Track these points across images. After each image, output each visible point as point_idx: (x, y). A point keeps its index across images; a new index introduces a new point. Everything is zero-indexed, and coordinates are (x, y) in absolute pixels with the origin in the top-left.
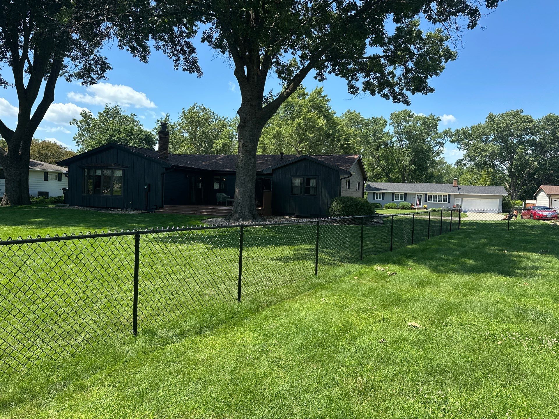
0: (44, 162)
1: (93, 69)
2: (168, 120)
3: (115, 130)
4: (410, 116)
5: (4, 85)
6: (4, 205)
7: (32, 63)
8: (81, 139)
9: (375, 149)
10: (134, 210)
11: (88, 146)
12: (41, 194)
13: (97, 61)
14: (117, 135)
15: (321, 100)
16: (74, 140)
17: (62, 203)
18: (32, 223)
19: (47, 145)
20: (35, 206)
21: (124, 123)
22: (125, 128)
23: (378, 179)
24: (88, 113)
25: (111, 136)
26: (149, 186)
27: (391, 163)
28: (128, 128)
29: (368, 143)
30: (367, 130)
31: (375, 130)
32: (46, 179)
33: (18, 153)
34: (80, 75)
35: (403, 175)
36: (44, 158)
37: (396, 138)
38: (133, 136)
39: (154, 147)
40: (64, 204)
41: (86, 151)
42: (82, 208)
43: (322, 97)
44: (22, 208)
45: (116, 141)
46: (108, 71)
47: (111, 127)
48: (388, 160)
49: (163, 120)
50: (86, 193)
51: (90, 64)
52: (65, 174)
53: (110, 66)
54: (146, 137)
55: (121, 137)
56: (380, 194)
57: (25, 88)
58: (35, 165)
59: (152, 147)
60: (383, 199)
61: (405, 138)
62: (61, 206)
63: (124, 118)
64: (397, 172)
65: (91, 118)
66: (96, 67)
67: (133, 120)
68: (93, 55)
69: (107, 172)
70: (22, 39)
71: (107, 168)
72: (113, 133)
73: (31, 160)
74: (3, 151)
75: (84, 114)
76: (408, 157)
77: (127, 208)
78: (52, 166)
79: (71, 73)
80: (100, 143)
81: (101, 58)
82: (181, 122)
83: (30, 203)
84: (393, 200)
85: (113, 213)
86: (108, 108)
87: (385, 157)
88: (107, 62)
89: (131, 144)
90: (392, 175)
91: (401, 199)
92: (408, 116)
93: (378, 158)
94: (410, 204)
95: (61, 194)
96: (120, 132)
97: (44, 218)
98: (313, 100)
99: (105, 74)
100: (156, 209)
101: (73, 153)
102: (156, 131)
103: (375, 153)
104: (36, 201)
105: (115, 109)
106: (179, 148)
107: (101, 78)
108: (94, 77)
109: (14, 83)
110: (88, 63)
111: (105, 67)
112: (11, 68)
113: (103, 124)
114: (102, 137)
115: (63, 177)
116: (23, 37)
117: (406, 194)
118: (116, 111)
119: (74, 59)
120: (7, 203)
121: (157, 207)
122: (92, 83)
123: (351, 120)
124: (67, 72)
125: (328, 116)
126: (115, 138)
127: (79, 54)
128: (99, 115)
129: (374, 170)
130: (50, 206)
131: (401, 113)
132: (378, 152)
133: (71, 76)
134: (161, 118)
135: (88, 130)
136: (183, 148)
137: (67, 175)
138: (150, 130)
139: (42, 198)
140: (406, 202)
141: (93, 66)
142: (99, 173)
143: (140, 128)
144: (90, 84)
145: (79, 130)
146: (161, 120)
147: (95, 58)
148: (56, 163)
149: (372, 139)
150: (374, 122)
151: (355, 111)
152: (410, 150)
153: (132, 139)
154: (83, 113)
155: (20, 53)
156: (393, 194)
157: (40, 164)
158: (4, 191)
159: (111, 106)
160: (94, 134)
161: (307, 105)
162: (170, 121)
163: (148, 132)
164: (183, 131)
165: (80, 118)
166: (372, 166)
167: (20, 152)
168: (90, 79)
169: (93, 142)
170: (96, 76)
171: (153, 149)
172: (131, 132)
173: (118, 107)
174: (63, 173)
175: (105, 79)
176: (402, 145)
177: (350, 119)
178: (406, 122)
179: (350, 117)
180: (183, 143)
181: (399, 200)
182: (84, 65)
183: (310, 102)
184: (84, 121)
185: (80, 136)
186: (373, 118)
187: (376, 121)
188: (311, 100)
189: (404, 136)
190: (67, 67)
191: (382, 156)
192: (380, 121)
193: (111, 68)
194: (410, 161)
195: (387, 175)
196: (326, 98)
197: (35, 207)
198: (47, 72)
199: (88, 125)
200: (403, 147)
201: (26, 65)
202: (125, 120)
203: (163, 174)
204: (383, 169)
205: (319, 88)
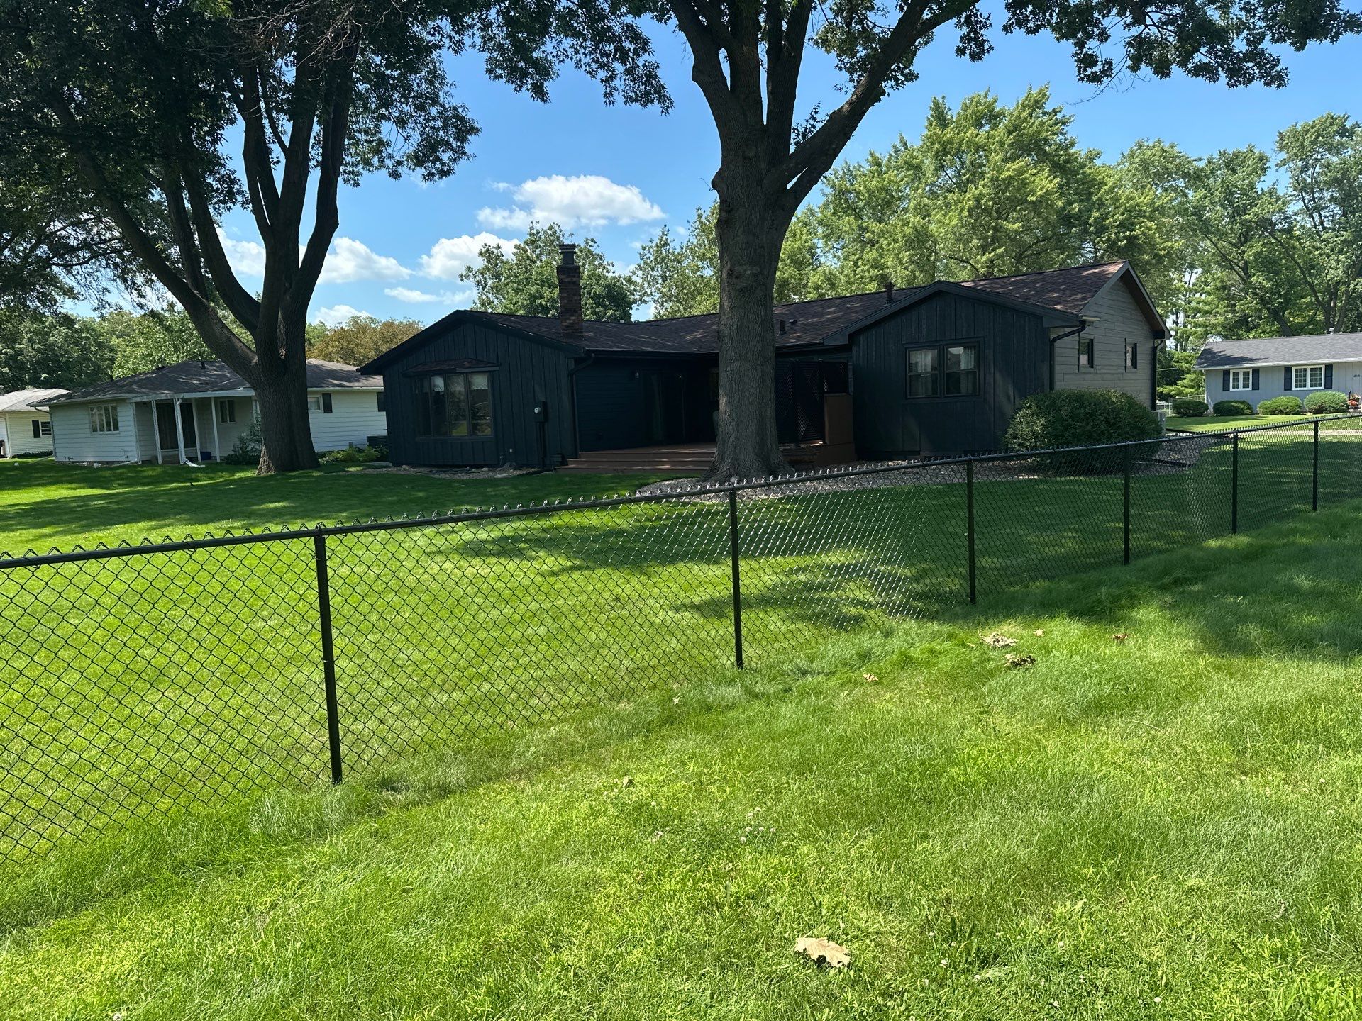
1: (441, 140)
4: (1347, 130)
6: (264, 474)
9: (1234, 245)
15: (1042, 124)
20: (320, 471)
23: (1249, 330)
26: (544, 407)
27: (1288, 280)
29: (1206, 228)
30: (1202, 192)
31: (1228, 191)
33: (279, 356)
34: (417, 160)
35: (1328, 311)
37: (1301, 203)
42: (415, 470)
43: (1045, 113)
48: (1276, 273)
56: (1246, 374)
60: (1256, 387)
61: (1330, 200)
64: (1308, 304)
71: (455, 372)
74: (251, 354)
76: (1342, 257)
77: (501, 466)
79: (399, 158)
83: (316, 466)
84: (1287, 387)
85: (473, 476)
87: (1267, 264)
90: (1291, 313)
91: (1315, 383)
92: (1337, 132)
93: (1245, 269)
94: (1344, 396)
98: (1016, 128)
100: (562, 464)
103: (1234, 256)
105: (550, 232)
110: (431, 127)
111: (465, 129)
117: (1329, 367)
118: (552, 238)
119: (401, 123)
120: (268, 469)
121: (563, 459)
123: (1146, 169)
125: (1064, 166)
129: (1235, 305)
130: (351, 469)
131: (1313, 127)
132: (1244, 252)
140: (1329, 392)
141: (441, 133)
142: (439, 384)
147: (442, 113)
149: (1218, 214)
150: (1227, 166)
151: (1159, 142)
152: (1346, 235)
156: (1288, 369)
161: (1001, 143)
166: (1228, 294)
168: (438, 165)
170: (449, 154)
176: (1322, 223)
177: (1145, 165)
178: (1329, 150)
179: (1143, 161)
181: (1308, 387)
183: (1010, 133)
184: (489, 270)
186: (1223, 154)
187: (1232, 164)
188: (1012, 128)
189: (1327, 195)
190: (388, 144)
191: (1256, 260)
192: (1243, 161)
194: (1350, 267)
195: (1276, 315)
196: (1059, 116)
197: (318, 475)
200: (1324, 228)
203: (571, 373)
204: (1262, 301)
205: (1034, 92)
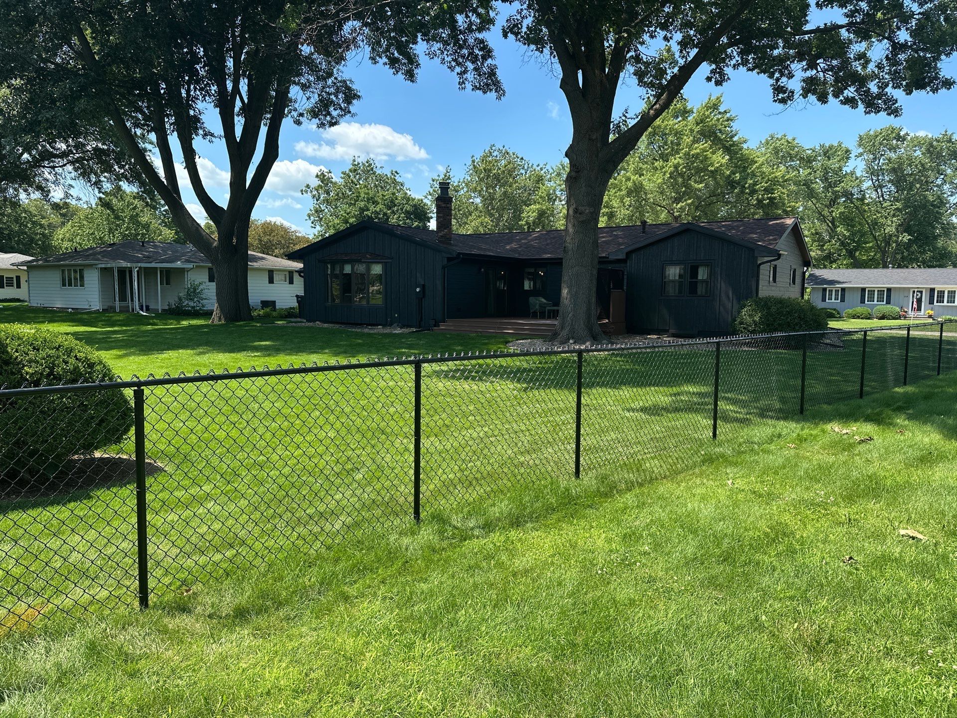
0: (268, 254)
1: (332, 102)
2: (449, 178)
3: (368, 199)
4: (900, 137)
5: (208, 137)
6: (216, 322)
7: (246, 101)
8: (319, 217)
9: (826, 206)
10: (401, 328)
11: (328, 227)
12: (265, 304)
13: (338, 88)
14: (372, 208)
15: (718, 120)
16: (307, 218)
17: (296, 317)
18: (256, 349)
19: (270, 229)
20: (258, 322)
21: (382, 188)
22: (383, 195)
23: (831, 262)
24: (326, 174)
25: (362, 210)
26: (423, 288)
27: (859, 231)
28: (388, 195)
29: (811, 194)
30: (809, 171)
31: (826, 170)
32: (271, 281)
33: (232, 243)
34: (314, 113)
35: (884, 253)
36: (267, 249)
37: (870, 182)
38: (395, 209)
39: (428, 224)
40: (299, 319)
41: (327, 235)
42: (326, 325)
43: (720, 113)
44: (241, 326)
45: (370, 218)
46: (355, 102)
47: (362, 195)
48: (853, 226)
49: (441, 178)
50: (330, 301)
51: (329, 94)
52: (299, 272)
53: (358, 94)
54: (416, 209)
55: (378, 210)
56: (837, 291)
57: (238, 140)
58: (255, 259)
59: (425, 224)
60: (843, 300)
61: (889, 182)
62: (295, 322)
63: (380, 178)
64: (871, 248)
65: (331, 182)
66: (337, 97)
67: (395, 182)
68: (333, 79)
69: (361, 268)
70: (230, 63)
71: (359, 261)
72: (365, 205)
73: (249, 252)
74: (212, 241)
75: (321, 177)
76: (894, 219)
77: (391, 325)
78: (279, 260)
79: (301, 111)
80: (346, 222)
81: (345, 81)
82: (469, 179)
83: (252, 319)
84: (863, 301)
85: (372, 332)
86: (356, 163)
87: (847, 220)
88: (354, 87)
89: (393, 220)
90: (860, 253)
91: (880, 299)
92: (895, 138)
93: (833, 222)
94: (898, 309)
95: (295, 304)
96: (375, 203)
97: (273, 341)
98: (702, 121)
99: (352, 108)
100: (435, 326)
101: (307, 240)
102: (430, 197)
103: (826, 212)
104: (259, 315)
105: (367, 164)
106: (466, 223)
107: (345, 114)
108: (335, 113)
109: (223, 134)
110: (326, 92)
111: (350, 96)
112: (218, 110)
113: (350, 190)
114: (350, 213)
115: (296, 277)
116: (232, 60)
117: (889, 290)
118: (369, 169)
119: (305, 87)
120: (220, 319)
121: (436, 322)
122: (332, 124)
123: (777, 153)
124: (295, 110)
125: (731, 148)
126: (369, 213)
127: (312, 79)
128: (343, 175)
129: (823, 246)
130: (279, 322)
131: (881, 133)
132: (832, 211)
133: (301, 115)
134: (439, 176)
135: (328, 202)
136: (473, 224)
137: (302, 274)
138: (421, 197)
139: (268, 310)
140: (889, 306)
141: (332, 97)
142: (348, 269)
143: (406, 194)
144: (330, 126)
145: (315, 202)
146: (437, 178)
147: (335, 83)
148: (286, 256)
149: (819, 186)
150: (825, 155)
151: (785, 136)
152: (899, 205)
153: (394, 213)
154: (319, 173)
155: (229, 85)
156: (863, 290)
157: (263, 258)
158: (216, 301)
159: (360, 160)
160: (336, 207)
161: (692, 131)
162: (452, 179)
163: (419, 200)
164: (473, 195)
165: (316, 183)
166: (819, 238)
167: (235, 240)
168: (328, 118)
169: (337, 221)
170: (339, 111)
171: (426, 228)
172: (392, 201)
173: (372, 162)
174: (296, 271)
175: (352, 116)
176: (882, 196)
177: (776, 151)
178: (890, 150)
179: (775, 148)
180: (473, 214)
181: (875, 302)
182: (319, 95)
183: (698, 124)
184: (322, 188)
185: (316, 211)
186: (822, 146)
187: (828, 153)
188: (699, 121)
189: (887, 178)
190: (295, 101)
191: (840, 217)
192: (836, 152)
193: (359, 97)
194: (899, 225)
195: (851, 254)
196: (728, 115)
197: (258, 325)
198: (267, 112)
199: (328, 193)
200: (884, 199)
201: (238, 104)
202: (384, 182)
203: (444, 268)
204: (843, 244)
205: (713, 98)
